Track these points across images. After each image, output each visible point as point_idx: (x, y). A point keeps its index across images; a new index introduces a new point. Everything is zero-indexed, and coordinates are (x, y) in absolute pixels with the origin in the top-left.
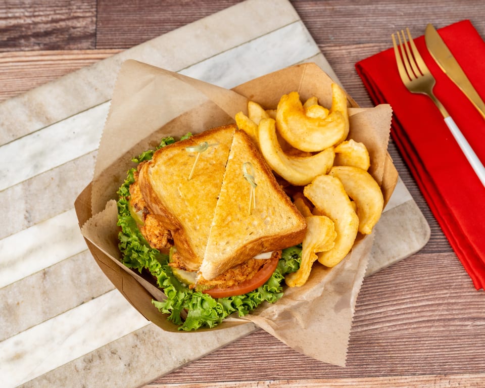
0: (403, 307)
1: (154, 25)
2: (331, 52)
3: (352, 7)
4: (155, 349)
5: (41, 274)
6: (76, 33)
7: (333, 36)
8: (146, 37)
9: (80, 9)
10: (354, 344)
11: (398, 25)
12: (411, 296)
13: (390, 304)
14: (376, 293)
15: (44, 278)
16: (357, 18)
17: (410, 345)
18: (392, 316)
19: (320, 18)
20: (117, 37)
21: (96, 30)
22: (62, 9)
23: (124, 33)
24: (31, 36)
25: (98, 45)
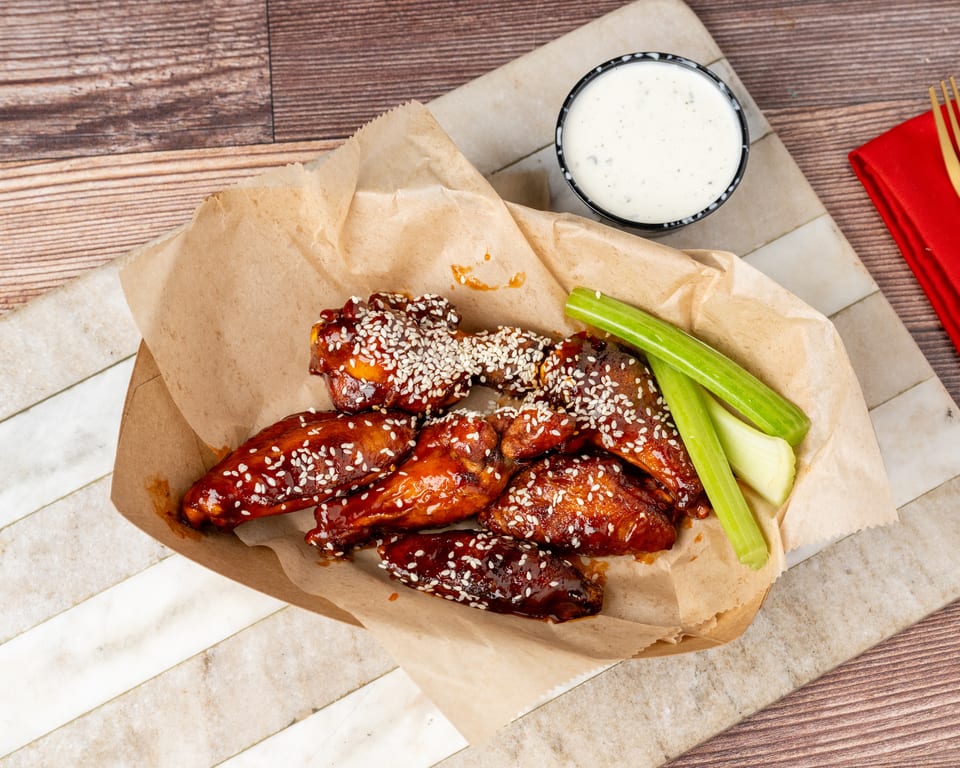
1: (398, 80)
2: (794, 125)
3: (834, 19)
5: (198, 662)
6: (227, 108)
7: (797, 89)
9: (232, 50)
11: (937, 58)
14: (915, 667)
15: (207, 670)
16: (847, 45)
19: (764, 49)
20: (321, 112)
21: (271, 97)
22: (192, 53)
23: (335, 101)
24: (127, 117)
25: (280, 133)
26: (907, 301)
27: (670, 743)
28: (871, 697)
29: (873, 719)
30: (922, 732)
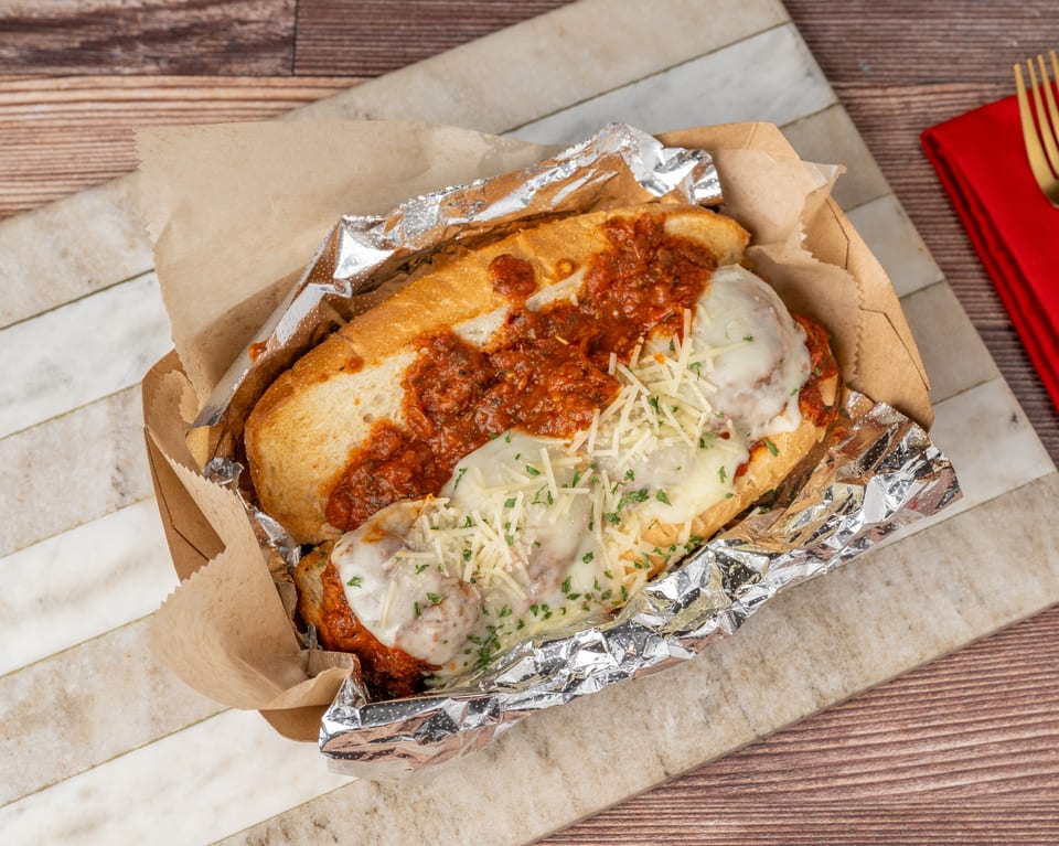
0: (1027, 735)
1: (434, 21)
2: (863, 101)
4: (423, 818)
6: (246, 36)
7: (870, 63)
8: (417, 50)
10: (904, 824)
11: (1025, 41)
12: (1046, 710)
13: (995, 726)
14: (958, 698)
16: (927, 21)
17: (1041, 829)
18: (998, 757)
19: (837, 19)
20: (346, 49)
21: (295, 29)
23: (363, 39)
24: (138, 38)
25: (298, 67)
26: (975, 296)
27: (671, 758)
28: (904, 727)
29: (904, 752)
30: (961, 772)
